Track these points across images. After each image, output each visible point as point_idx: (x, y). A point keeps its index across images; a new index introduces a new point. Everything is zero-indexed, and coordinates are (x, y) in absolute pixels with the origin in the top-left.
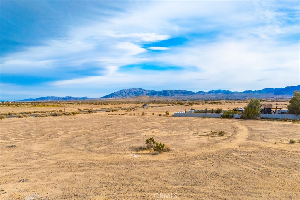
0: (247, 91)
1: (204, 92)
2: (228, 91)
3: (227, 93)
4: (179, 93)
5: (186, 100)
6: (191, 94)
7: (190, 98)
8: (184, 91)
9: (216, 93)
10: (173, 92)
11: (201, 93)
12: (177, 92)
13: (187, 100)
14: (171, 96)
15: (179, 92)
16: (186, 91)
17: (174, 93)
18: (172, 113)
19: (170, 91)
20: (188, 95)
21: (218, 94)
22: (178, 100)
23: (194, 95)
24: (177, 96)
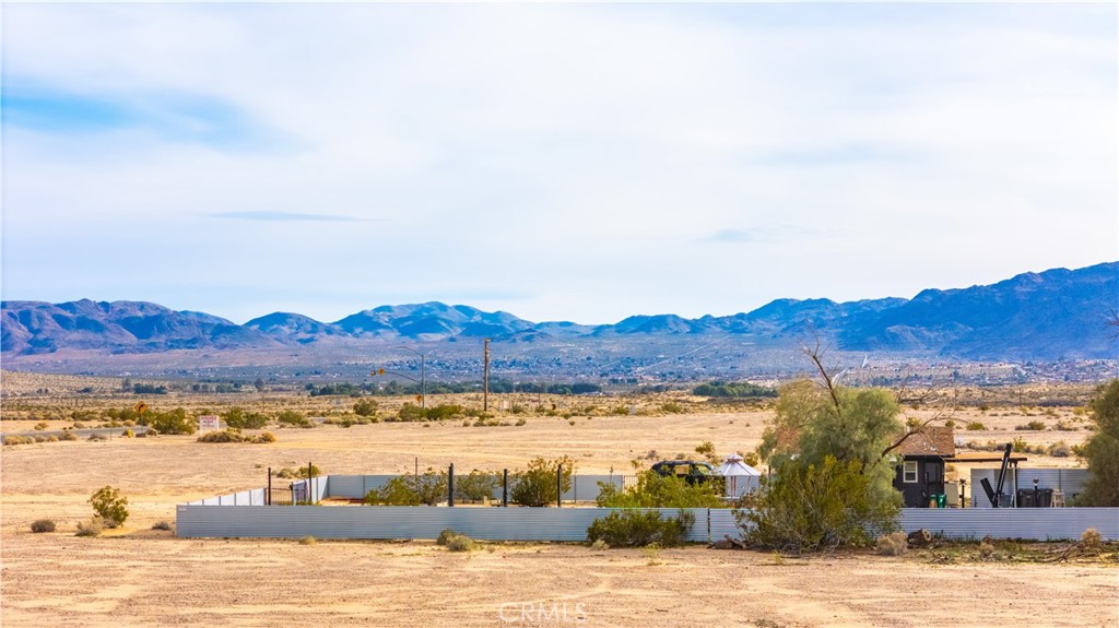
0: (640, 317)
1: (308, 320)
2: (497, 316)
3: (492, 329)
4: (98, 327)
5: (160, 391)
6: (197, 332)
7: (190, 368)
8: (142, 306)
9: (404, 332)
10: (41, 318)
11: (286, 329)
12: (79, 318)
13: (166, 384)
14: (30, 352)
15: (101, 317)
16: (156, 308)
17: (51, 325)
18: (148, 507)
19: (15, 304)
20: (173, 345)
21: (422, 336)
22: (89, 382)
23: (223, 347)
24: (77, 355)
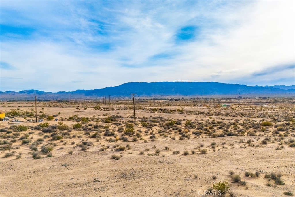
0: (60, 92)
1: (14, 92)
2: (42, 91)
3: (40, 93)
9: (28, 93)
11: (11, 93)
21: (31, 94)
23: (1, 95)
